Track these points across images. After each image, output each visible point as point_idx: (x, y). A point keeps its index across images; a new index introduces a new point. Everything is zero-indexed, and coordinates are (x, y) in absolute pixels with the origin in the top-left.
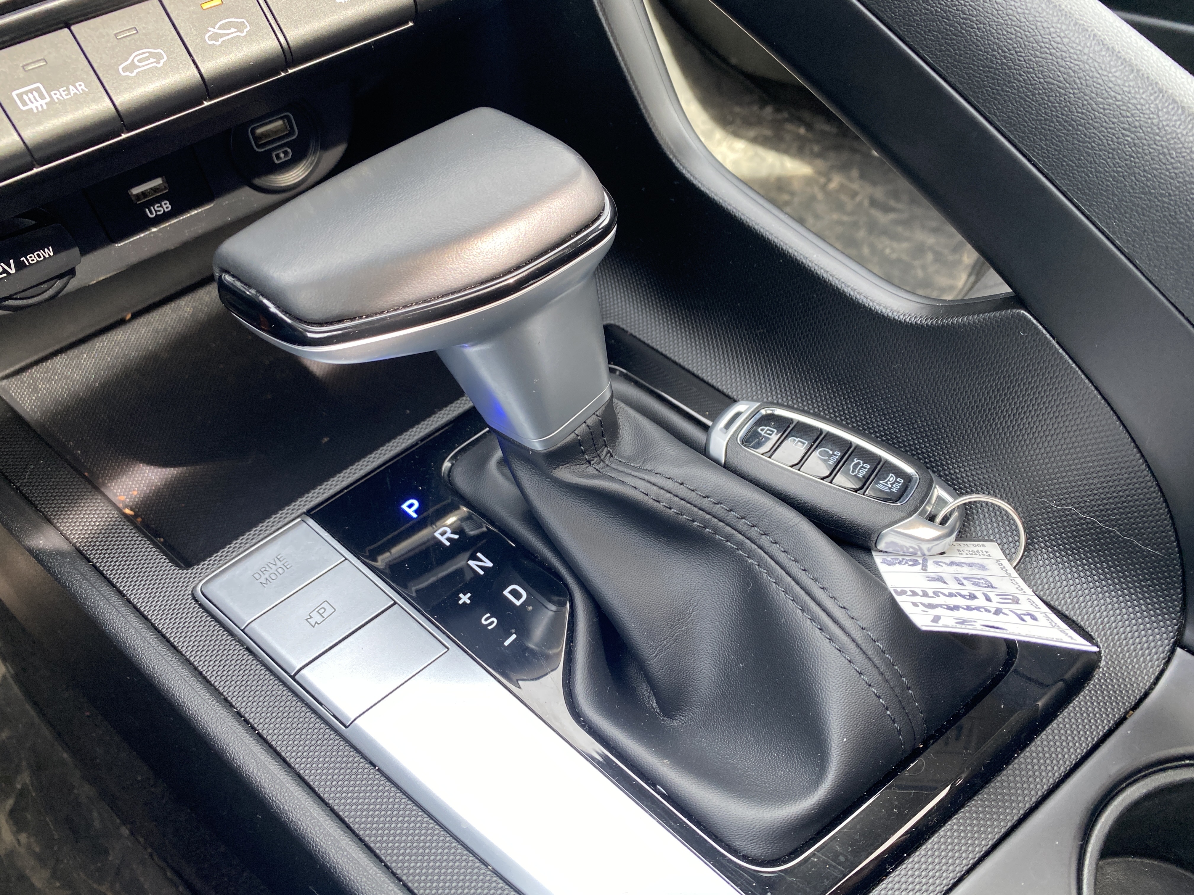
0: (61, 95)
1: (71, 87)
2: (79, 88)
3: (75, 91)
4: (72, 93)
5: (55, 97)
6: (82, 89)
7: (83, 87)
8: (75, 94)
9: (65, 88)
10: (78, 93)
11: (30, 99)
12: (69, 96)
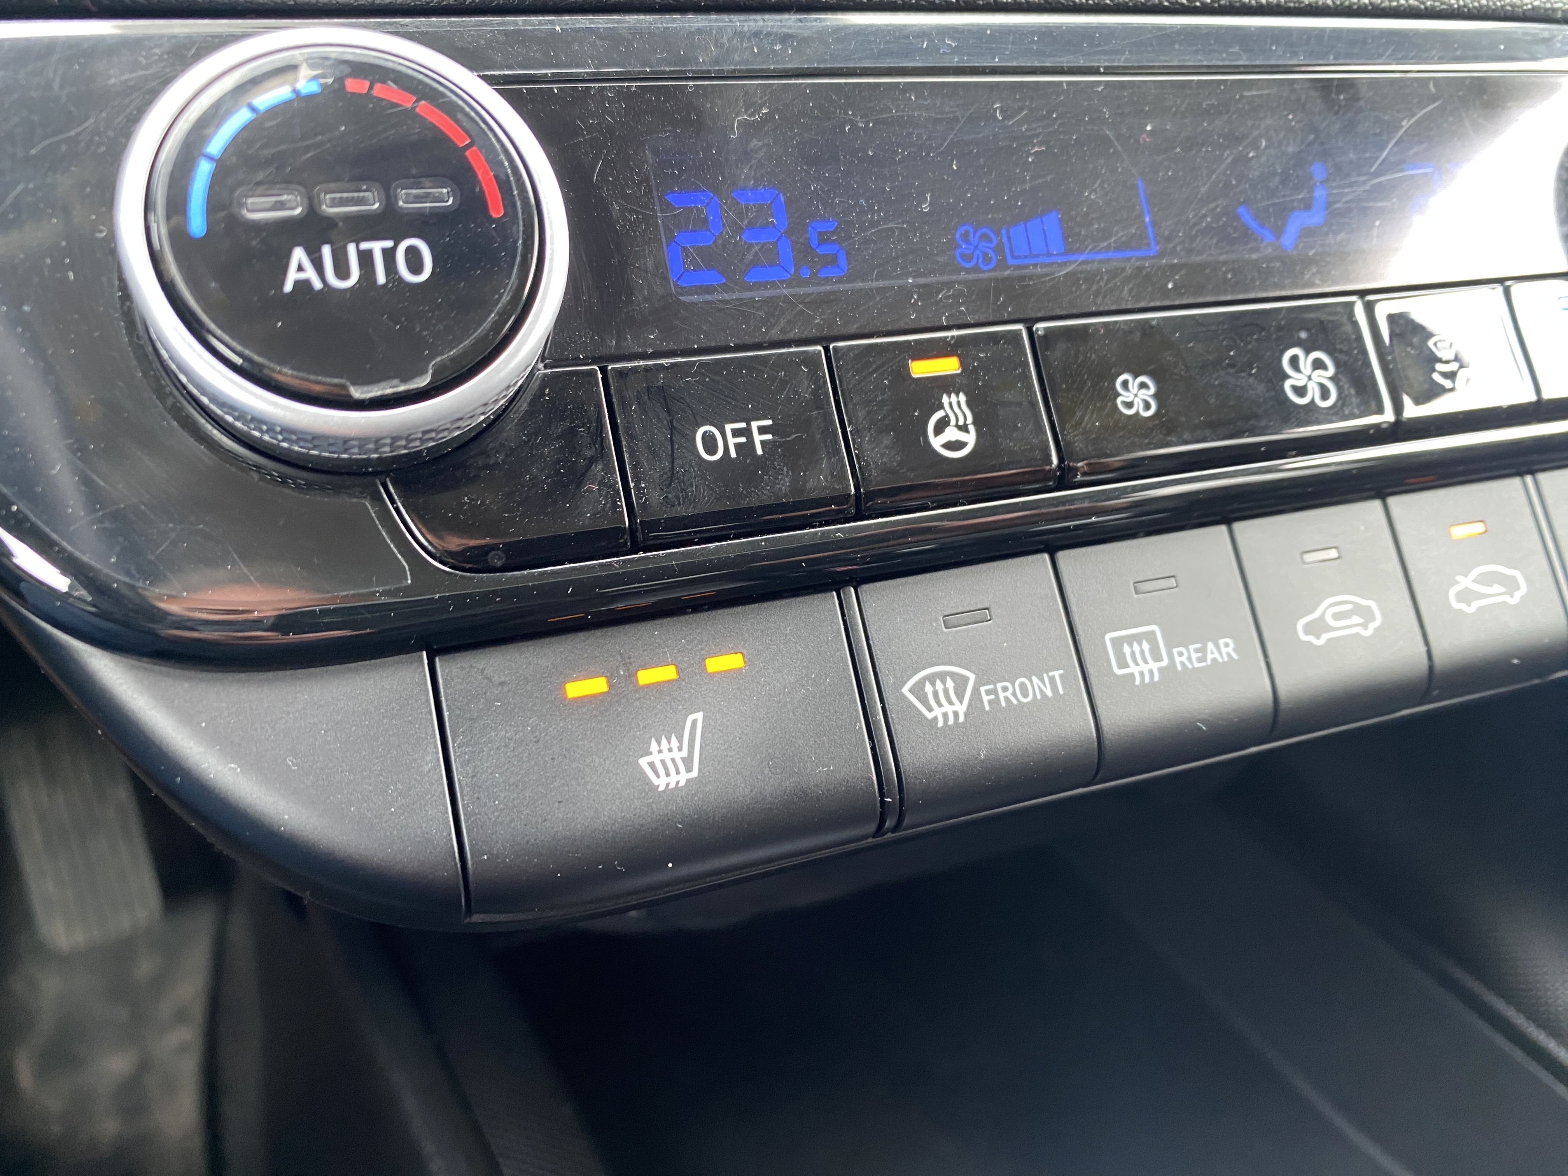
0: (1189, 659)
1: (1210, 646)
2: (1224, 650)
3: (1216, 655)
4: (1210, 657)
5: (1178, 660)
6: (1228, 654)
7: (1230, 649)
8: (1214, 660)
9: (1198, 645)
10: (1220, 660)
11: (1133, 654)
12: (1203, 664)
